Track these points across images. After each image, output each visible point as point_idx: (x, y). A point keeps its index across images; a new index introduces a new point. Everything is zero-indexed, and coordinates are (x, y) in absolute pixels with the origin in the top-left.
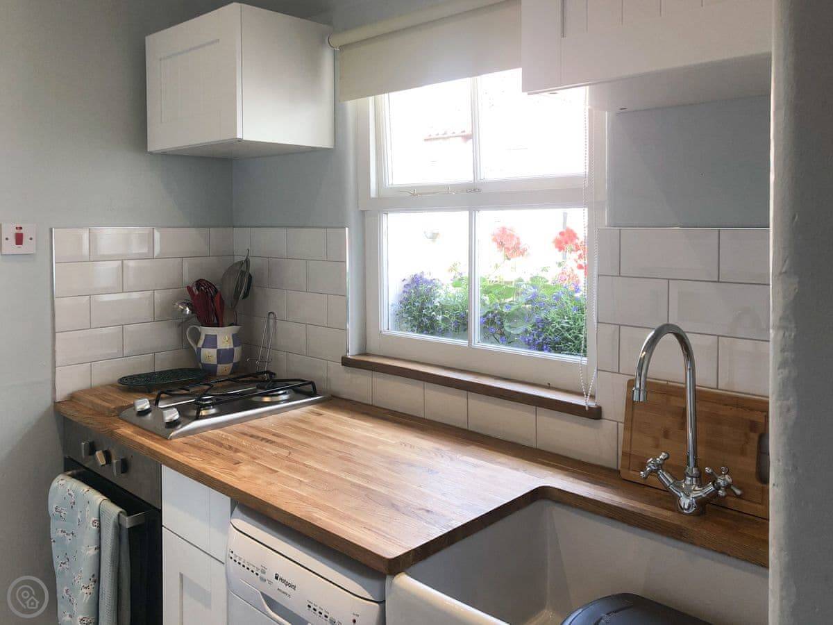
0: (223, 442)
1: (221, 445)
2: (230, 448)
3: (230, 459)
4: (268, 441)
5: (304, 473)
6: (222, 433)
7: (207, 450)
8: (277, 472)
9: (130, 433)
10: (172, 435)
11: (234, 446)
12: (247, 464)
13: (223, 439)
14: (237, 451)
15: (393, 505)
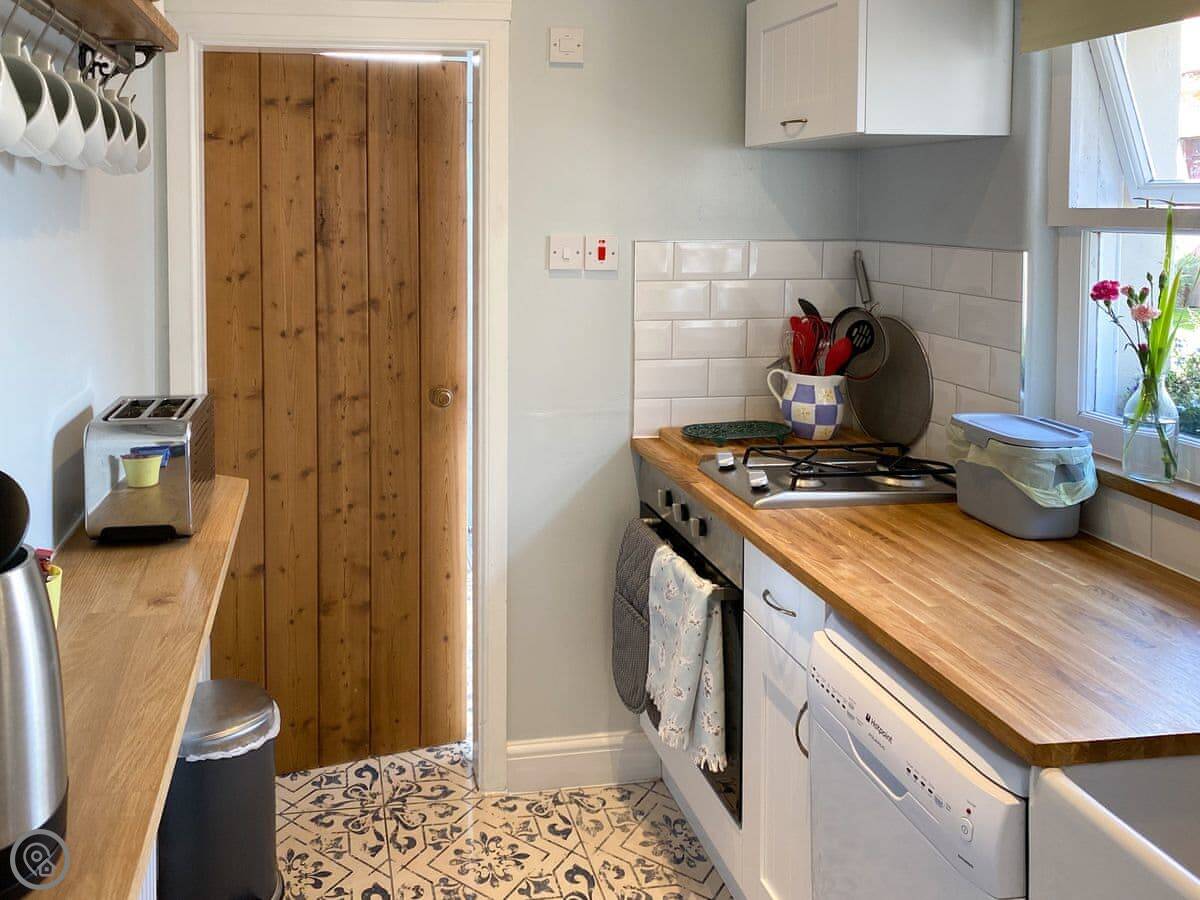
0: (821, 526)
1: (818, 530)
2: (830, 536)
3: (828, 550)
4: (883, 538)
5: (928, 594)
6: (821, 513)
7: (800, 533)
8: (889, 582)
9: (708, 489)
10: (757, 503)
11: (836, 535)
12: (849, 563)
13: (822, 522)
14: (838, 542)
15: (1059, 673)
